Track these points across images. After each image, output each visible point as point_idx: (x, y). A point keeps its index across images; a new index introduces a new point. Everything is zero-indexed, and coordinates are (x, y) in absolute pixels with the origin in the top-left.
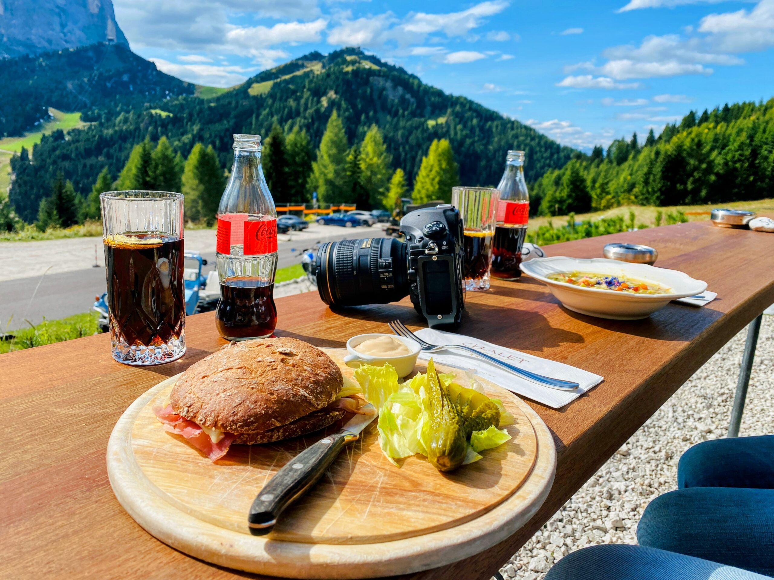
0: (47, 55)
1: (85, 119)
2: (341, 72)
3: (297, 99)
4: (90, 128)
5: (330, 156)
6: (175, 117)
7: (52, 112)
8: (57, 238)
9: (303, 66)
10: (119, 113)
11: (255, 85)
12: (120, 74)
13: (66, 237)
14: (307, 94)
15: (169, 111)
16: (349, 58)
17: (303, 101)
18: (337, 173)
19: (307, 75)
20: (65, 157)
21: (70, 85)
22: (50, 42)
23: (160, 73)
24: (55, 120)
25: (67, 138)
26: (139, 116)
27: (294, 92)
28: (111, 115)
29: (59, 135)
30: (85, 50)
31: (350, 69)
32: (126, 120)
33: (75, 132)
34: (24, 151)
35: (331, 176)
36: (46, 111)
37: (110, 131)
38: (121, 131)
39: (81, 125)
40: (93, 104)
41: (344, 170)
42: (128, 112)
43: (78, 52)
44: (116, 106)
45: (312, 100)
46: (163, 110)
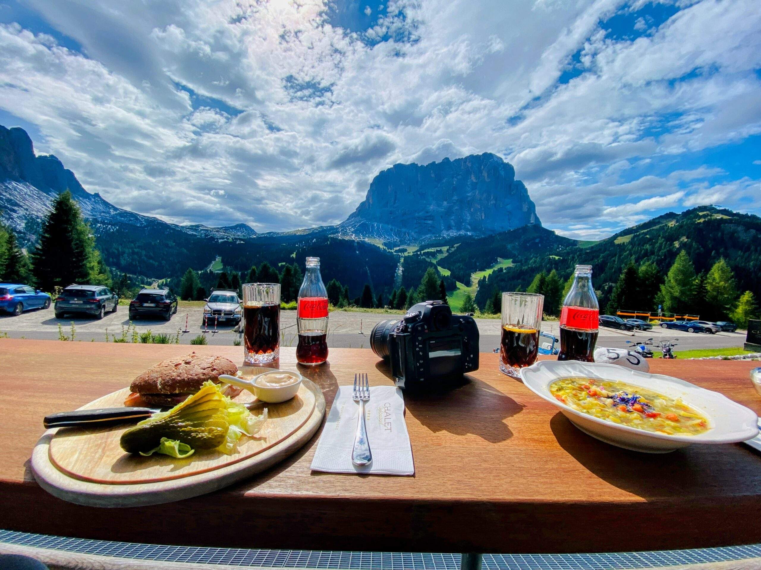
0: (500, 234)
1: (513, 262)
2: (693, 223)
3: (653, 244)
4: (516, 266)
5: (676, 280)
6: (563, 259)
7: (499, 259)
8: (489, 318)
9: (659, 223)
10: (532, 258)
11: (619, 238)
12: (535, 238)
13: (493, 318)
14: (661, 240)
15: (560, 256)
16: (701, 214)
17: (657, 245)
18: (682, 293)
19: (662, 228)
20: (503, 280)
21: (509, 246)
22: (502, 228)
23: (557, 237)
24: (500, 263)
25: (504, 271)
26: (543, 259)
27: (650, 240)
28: (527, 260)
29: (501, 270)
30: (519, 229)
31: (702, 220)
32: (535, 262)
33: (509, 269)
34: (485, 277)
35: (677, 294)
36: (497, 259)
37: (526, 267)
38: (532, 268)
39: (511, 265)
40: (519, 255)
41: (690, 290)
42: (536, 258)
43: (514, 231)
44: (531, 255)
45: (666, 244)
46: (557, 256)
